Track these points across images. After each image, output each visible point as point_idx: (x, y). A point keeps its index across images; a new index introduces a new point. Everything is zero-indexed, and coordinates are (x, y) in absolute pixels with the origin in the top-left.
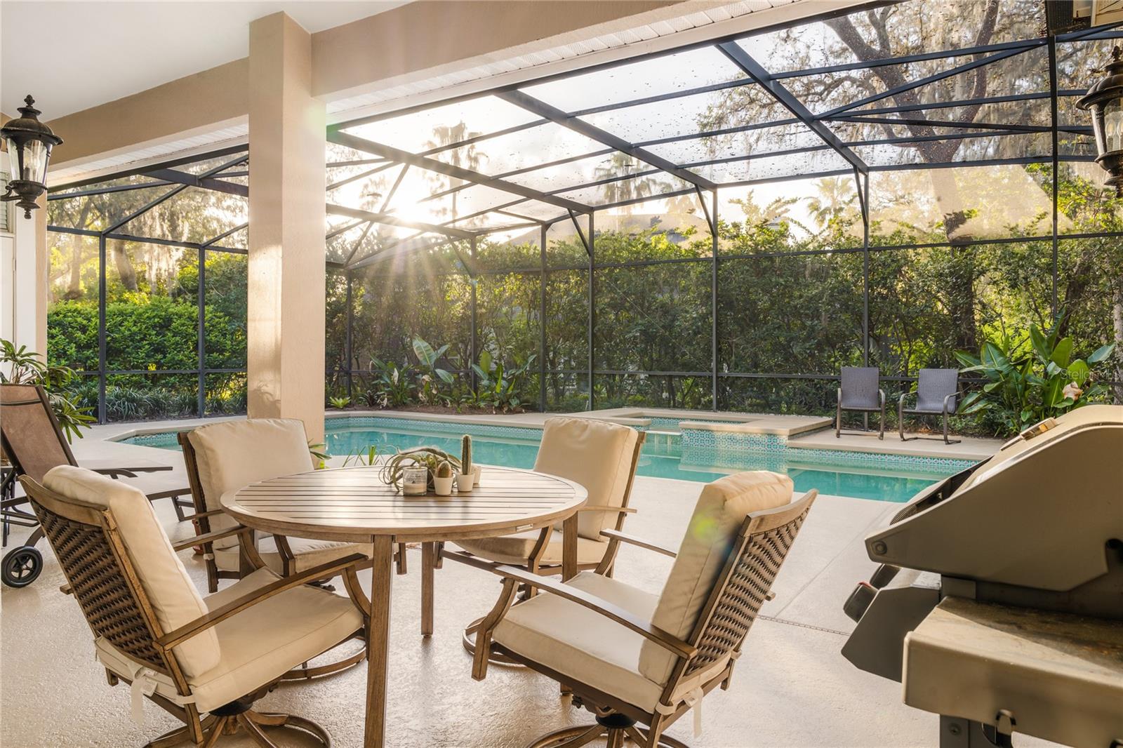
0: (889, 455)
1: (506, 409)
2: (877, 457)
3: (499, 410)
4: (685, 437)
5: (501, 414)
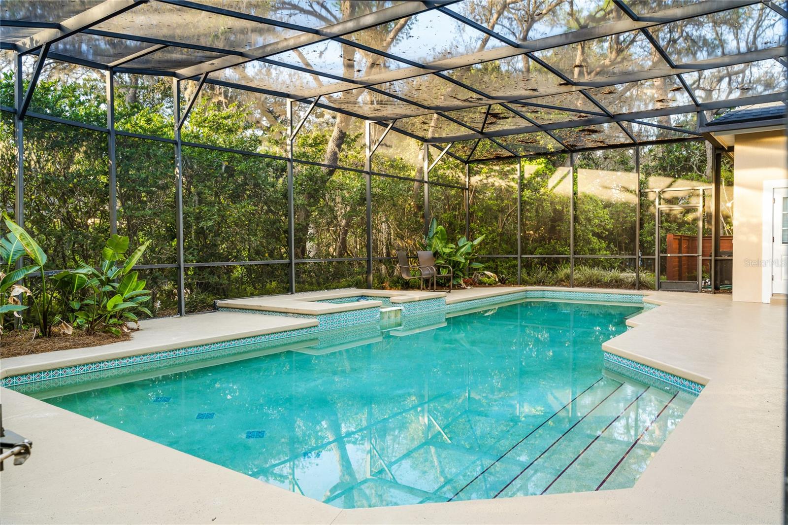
4: (404, 309)
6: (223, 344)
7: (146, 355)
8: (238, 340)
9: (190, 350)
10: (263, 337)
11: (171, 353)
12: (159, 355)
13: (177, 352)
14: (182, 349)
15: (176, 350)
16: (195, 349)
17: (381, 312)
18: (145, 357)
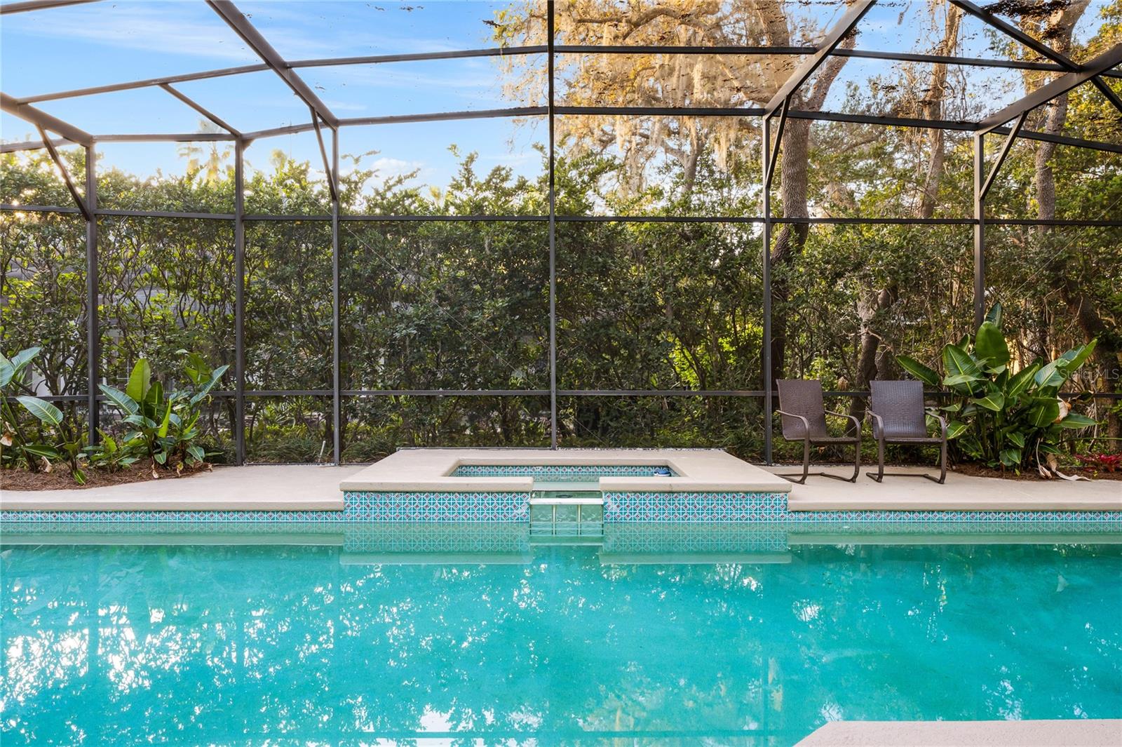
0: (939, 511)
1: (180, 467)
2: (922, 515)
3: (167, 470)
4: (613, 507)
5: (168, 477)
6: (138, 515)
7: (12, 513)
8: (165, 512)
9: (79, 515)
10: (216, 515)
11: (50, 516)
12: (30, 515)
13: (59, 515)
14: (67, 512)
15: (57, 512)
16: (89, 516)
17: (531, 506)
18: (10, 515)
